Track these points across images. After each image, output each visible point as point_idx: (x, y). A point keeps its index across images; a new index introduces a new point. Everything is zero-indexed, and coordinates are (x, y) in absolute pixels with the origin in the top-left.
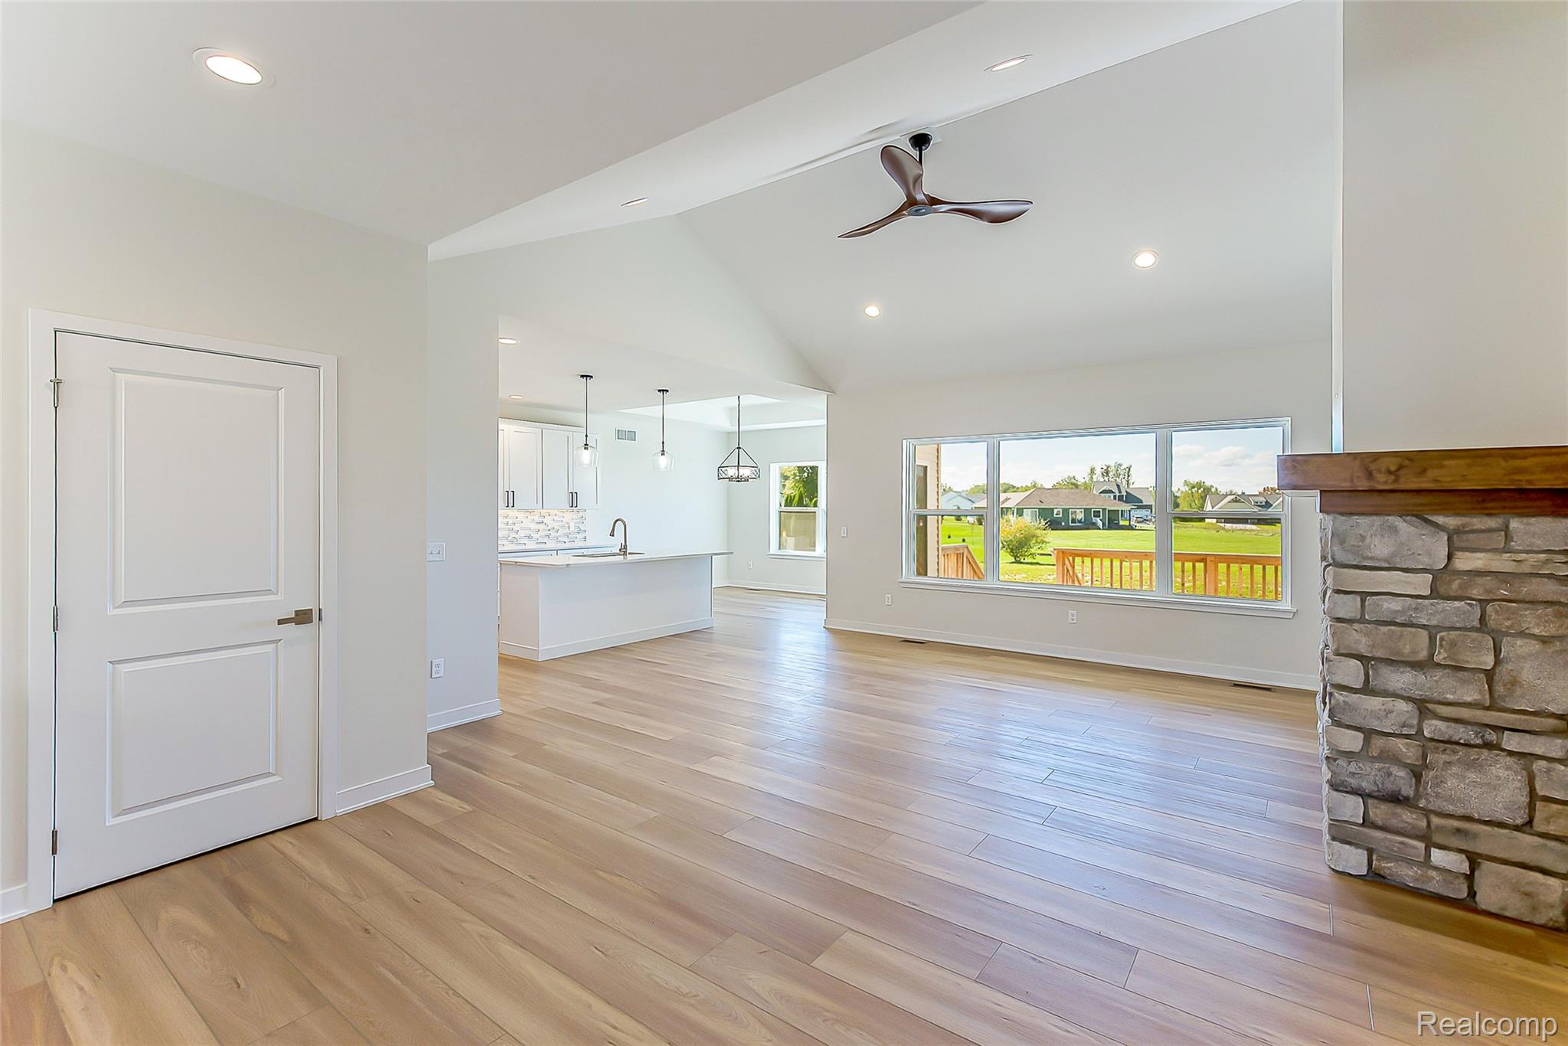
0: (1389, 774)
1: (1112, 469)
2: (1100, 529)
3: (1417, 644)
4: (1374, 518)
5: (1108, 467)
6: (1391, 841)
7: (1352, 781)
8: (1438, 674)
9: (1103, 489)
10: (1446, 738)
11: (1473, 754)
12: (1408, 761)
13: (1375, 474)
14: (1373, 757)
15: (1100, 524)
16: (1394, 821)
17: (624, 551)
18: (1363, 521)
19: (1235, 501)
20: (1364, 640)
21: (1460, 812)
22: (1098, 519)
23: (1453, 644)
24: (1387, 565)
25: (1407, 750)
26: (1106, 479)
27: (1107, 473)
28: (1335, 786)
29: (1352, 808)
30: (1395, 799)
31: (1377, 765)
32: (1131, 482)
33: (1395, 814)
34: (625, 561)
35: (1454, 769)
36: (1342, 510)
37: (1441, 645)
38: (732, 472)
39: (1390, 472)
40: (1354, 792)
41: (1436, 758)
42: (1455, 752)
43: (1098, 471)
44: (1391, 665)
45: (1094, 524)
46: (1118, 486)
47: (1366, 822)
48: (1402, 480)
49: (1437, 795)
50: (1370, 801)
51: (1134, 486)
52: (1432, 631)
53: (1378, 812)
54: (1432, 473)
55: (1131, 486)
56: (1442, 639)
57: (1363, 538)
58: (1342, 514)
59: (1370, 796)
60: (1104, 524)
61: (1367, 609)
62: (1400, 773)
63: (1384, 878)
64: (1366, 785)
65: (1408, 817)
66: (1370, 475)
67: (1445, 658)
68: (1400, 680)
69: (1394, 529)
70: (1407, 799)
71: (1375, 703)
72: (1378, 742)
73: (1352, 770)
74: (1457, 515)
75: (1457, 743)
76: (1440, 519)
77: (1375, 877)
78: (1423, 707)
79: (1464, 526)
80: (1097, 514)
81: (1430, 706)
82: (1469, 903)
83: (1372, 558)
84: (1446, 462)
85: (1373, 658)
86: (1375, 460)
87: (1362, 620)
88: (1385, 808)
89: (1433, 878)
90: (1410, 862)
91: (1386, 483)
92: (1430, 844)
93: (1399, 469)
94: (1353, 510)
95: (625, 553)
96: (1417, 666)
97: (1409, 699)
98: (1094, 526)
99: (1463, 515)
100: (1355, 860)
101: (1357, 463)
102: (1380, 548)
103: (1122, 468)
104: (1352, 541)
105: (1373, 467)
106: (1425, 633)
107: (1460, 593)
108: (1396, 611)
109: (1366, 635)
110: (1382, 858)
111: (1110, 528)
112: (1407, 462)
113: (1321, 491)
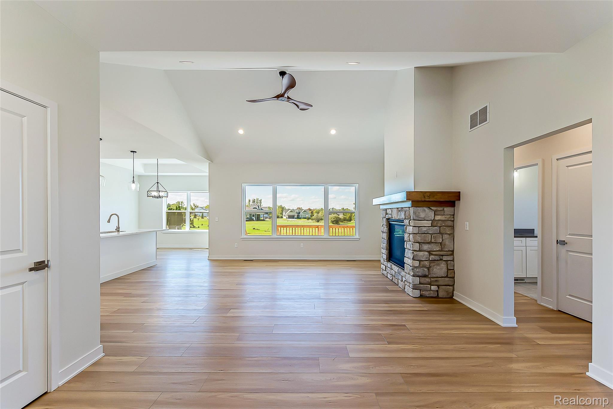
0: (424, 270)
1: (256, 200)
2: (254, 221)
3: (428, 238)
4: (421, 208)
5: (254, 200)
6: (425, 286)
7: (417, 273)
8: (432, 245)
9: (254, 207)
10: (434, 259)
11: (438, 262)
12: (427, 267)
13: (426, 197)
14: (421, 267)
15: (255, 219)
16: (425, 281)
17: (118, 230)
18: (419, 208)
19: (291, 212)
20: (420, 238)
21: (436, 276)
22: (254, 217)
23: (435, 237)
24: (423, 219)
25: (427, 263)
26: (254, 204)
27: (254, 202)
28: (413, 276)
29: (417, 280)
30: (425, 276)
31: (422, 269)
32: (261, 205)
33: (425, 280)
34: (118, 235)
35: (435, 266)
36: (415, 206)
37: (433, 238)
38: (155, 194)
39: (428, 196)
40: (418, 276)
41: (432, 264)
42: (435, 262)
43: (251, 201)
44: (424, 244)
45: (253, 219)
46: (258, 206)
47: (420, 283)
48: (430, 198)
49: (433, 273)
50: (420, 278)
51: (262, 206)
52: (431, 234)
53: (422, 280)
54: (436, 197)
55: (261, 206)
56: (433, 236)
57: (419, 213)
58: (415, 207)
59: (421, 277)
60: (256, 219)
61: (419, 230)
62: (426, 270)
63: (423, 296)
64: (420, 274)
65: (428, 280)
66: (424, 197)
67: (434, 241)
68: (426, 247)
69: (425, 211)
70: (427, 275)
71: (421, 253)
72: (422, 263)
73: (418, 271)
74: (436, 207)
75: (436, 260)
76: (432, 208)
77: (421, 296)
78: (430, 252)
79: (437, 209)
80: (253, 216)
81: (431, 252)
82: (438, 297)
83: (421, 218)
84: (438, 194)
85: (421, 242)
86: (425, 193)
87: (419, 233)
88: (423, 279)
89: (431, 293)
90: (427, 291)
91: (427, 199)
92: (431, 285)
93: (429, 196)
94: (418, 206)
95: (118, 231)
96: (428, 243)
97: (427, 251)
98: (253, 220)
99: (437, 207)
100: (417, 293)
101: (422, 194)
102: (422, 215)
103: (259, 200)
104: (417, 214)
105: (425, 195)
106: (430, 235)
107: (436, 225)
108: (425, 231)
109: (420, 237)
110: (423, 291)
111: (257, 220)
112: (431, 194)
113: (412, 201)
